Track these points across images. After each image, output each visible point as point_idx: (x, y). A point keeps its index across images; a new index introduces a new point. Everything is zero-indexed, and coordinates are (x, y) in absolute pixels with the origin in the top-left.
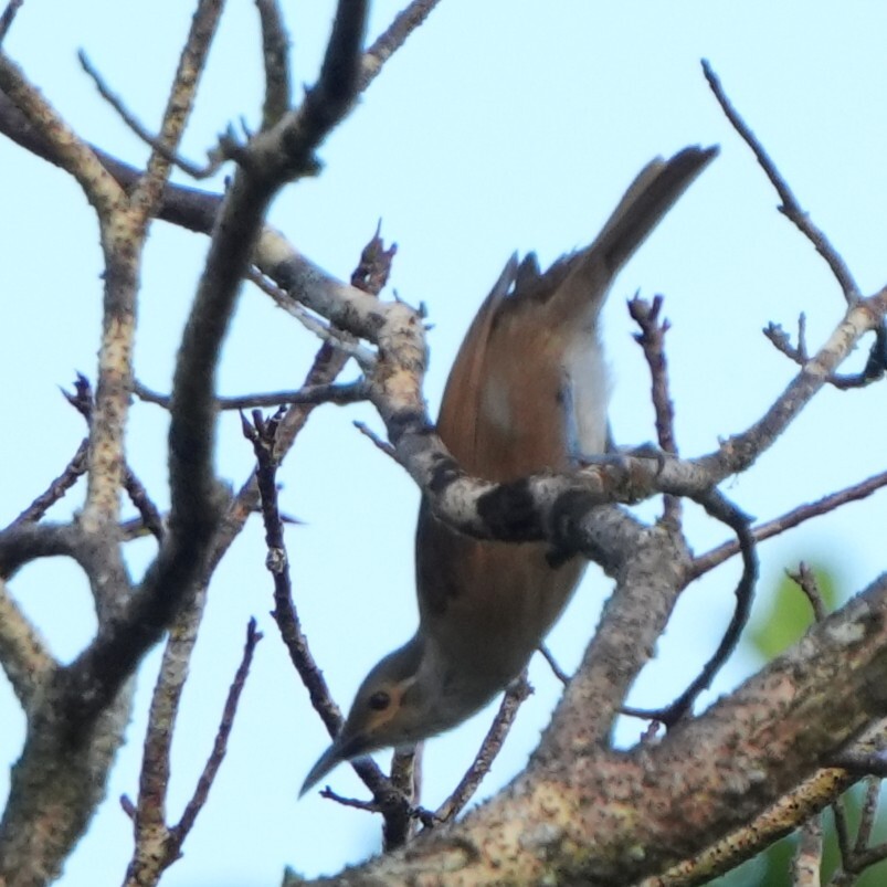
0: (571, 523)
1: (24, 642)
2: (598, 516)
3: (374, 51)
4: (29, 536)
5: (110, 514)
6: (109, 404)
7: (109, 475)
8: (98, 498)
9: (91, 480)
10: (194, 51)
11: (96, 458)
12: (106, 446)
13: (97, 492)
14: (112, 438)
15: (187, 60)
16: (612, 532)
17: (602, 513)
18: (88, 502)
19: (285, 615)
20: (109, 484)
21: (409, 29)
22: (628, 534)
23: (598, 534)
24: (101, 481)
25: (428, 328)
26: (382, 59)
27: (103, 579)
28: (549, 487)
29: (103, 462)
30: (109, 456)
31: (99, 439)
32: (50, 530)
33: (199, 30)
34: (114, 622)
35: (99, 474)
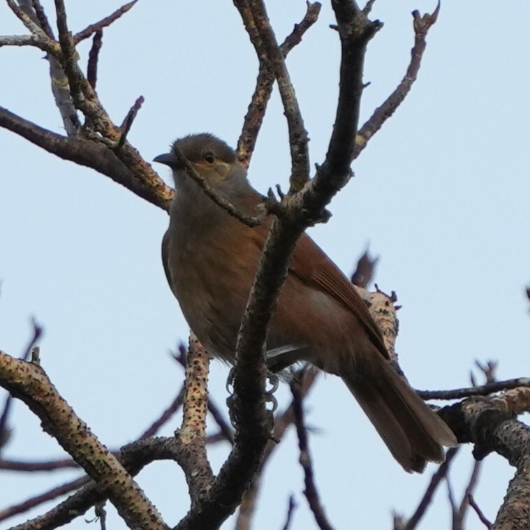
0: (488, 432)
1: (145, 515)
2: (505, 427)
3: (361, 133)
4: (148, 447)
5: (198, 432)
6: (196, 363)
7: (197, 408)
8: (190, 422)
9: (185, 411)
10: (246, 139)
11: (189, 397)
12: (195, 389)
13: (190, 418)
14: (199, 385)
15: (242, 145)
16: (514, 437)
17: (508, 426)
18: (184, 425)
19: (311, 493)
20: (197, 413)
21: (384, 119)
22: (524, 439)
23: (505, 438)
24: (192, 411)
25: (397, 308)
26: (367, 138)
27: (194, 474)
28: (475, 410)
29: (193, 399)
30: (197, 395)
31: (191, 385)
32: (161, 442)
33: (249, 126)
34: (201, 501)
35: (190, 408)
